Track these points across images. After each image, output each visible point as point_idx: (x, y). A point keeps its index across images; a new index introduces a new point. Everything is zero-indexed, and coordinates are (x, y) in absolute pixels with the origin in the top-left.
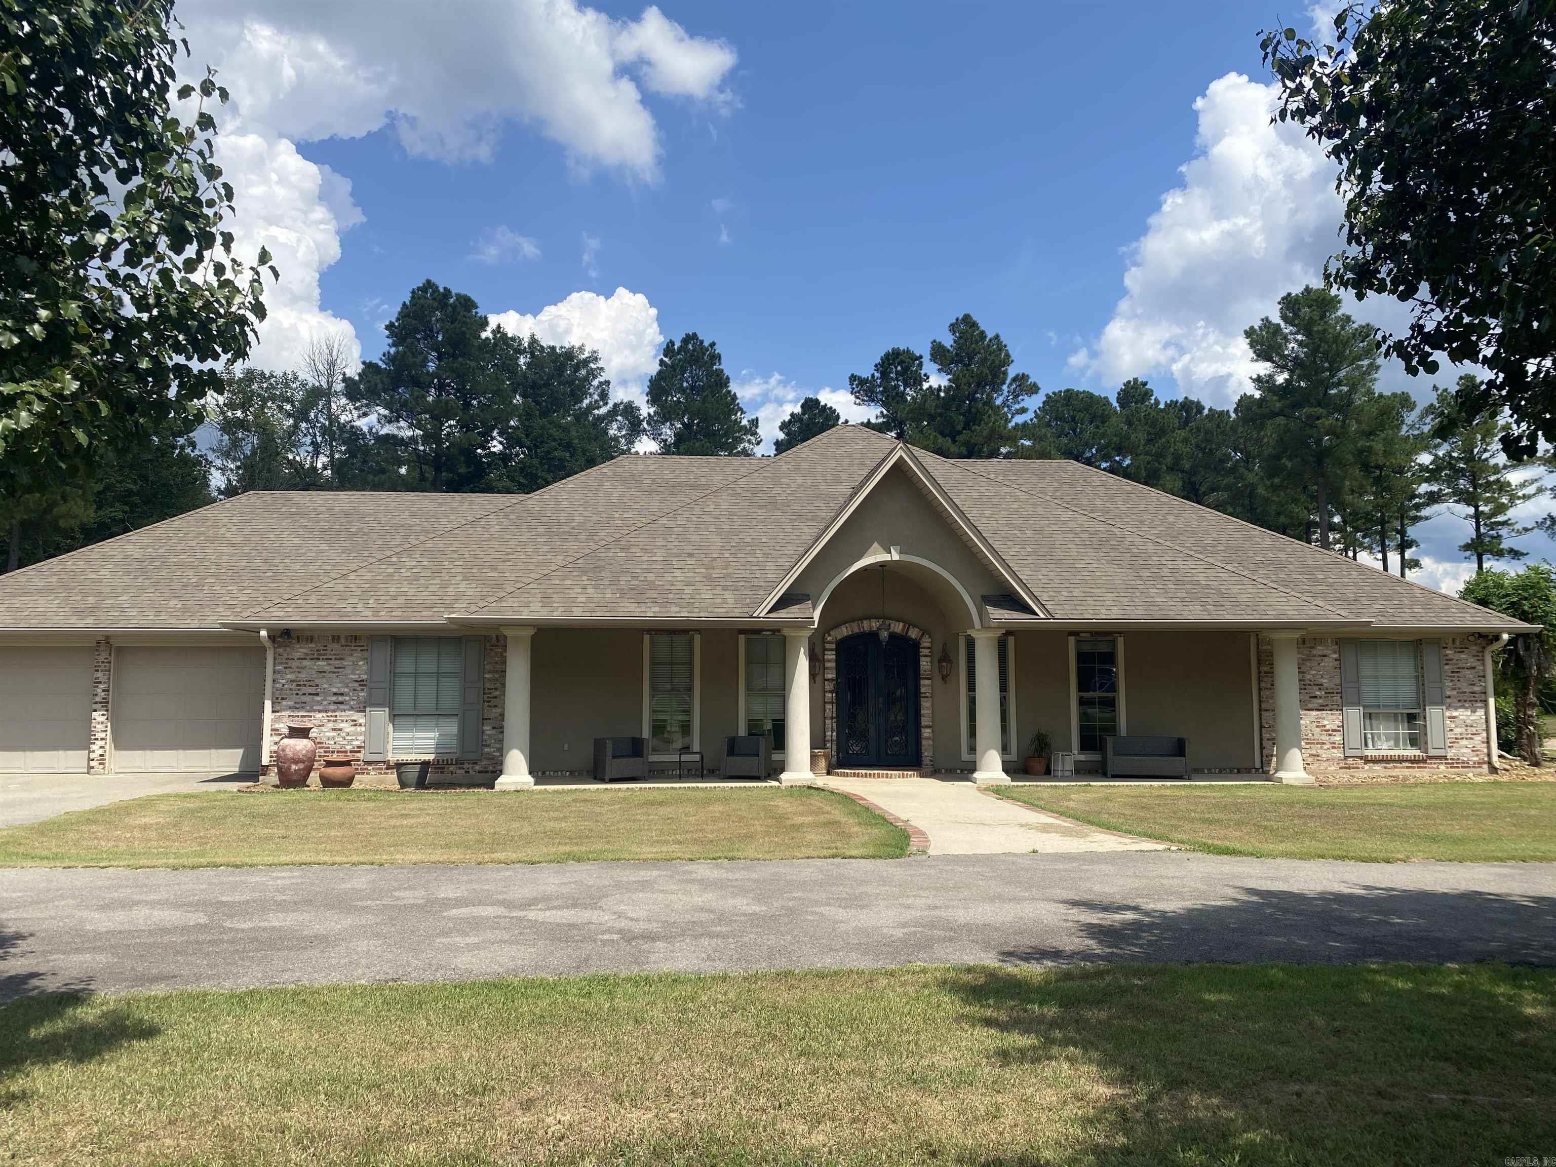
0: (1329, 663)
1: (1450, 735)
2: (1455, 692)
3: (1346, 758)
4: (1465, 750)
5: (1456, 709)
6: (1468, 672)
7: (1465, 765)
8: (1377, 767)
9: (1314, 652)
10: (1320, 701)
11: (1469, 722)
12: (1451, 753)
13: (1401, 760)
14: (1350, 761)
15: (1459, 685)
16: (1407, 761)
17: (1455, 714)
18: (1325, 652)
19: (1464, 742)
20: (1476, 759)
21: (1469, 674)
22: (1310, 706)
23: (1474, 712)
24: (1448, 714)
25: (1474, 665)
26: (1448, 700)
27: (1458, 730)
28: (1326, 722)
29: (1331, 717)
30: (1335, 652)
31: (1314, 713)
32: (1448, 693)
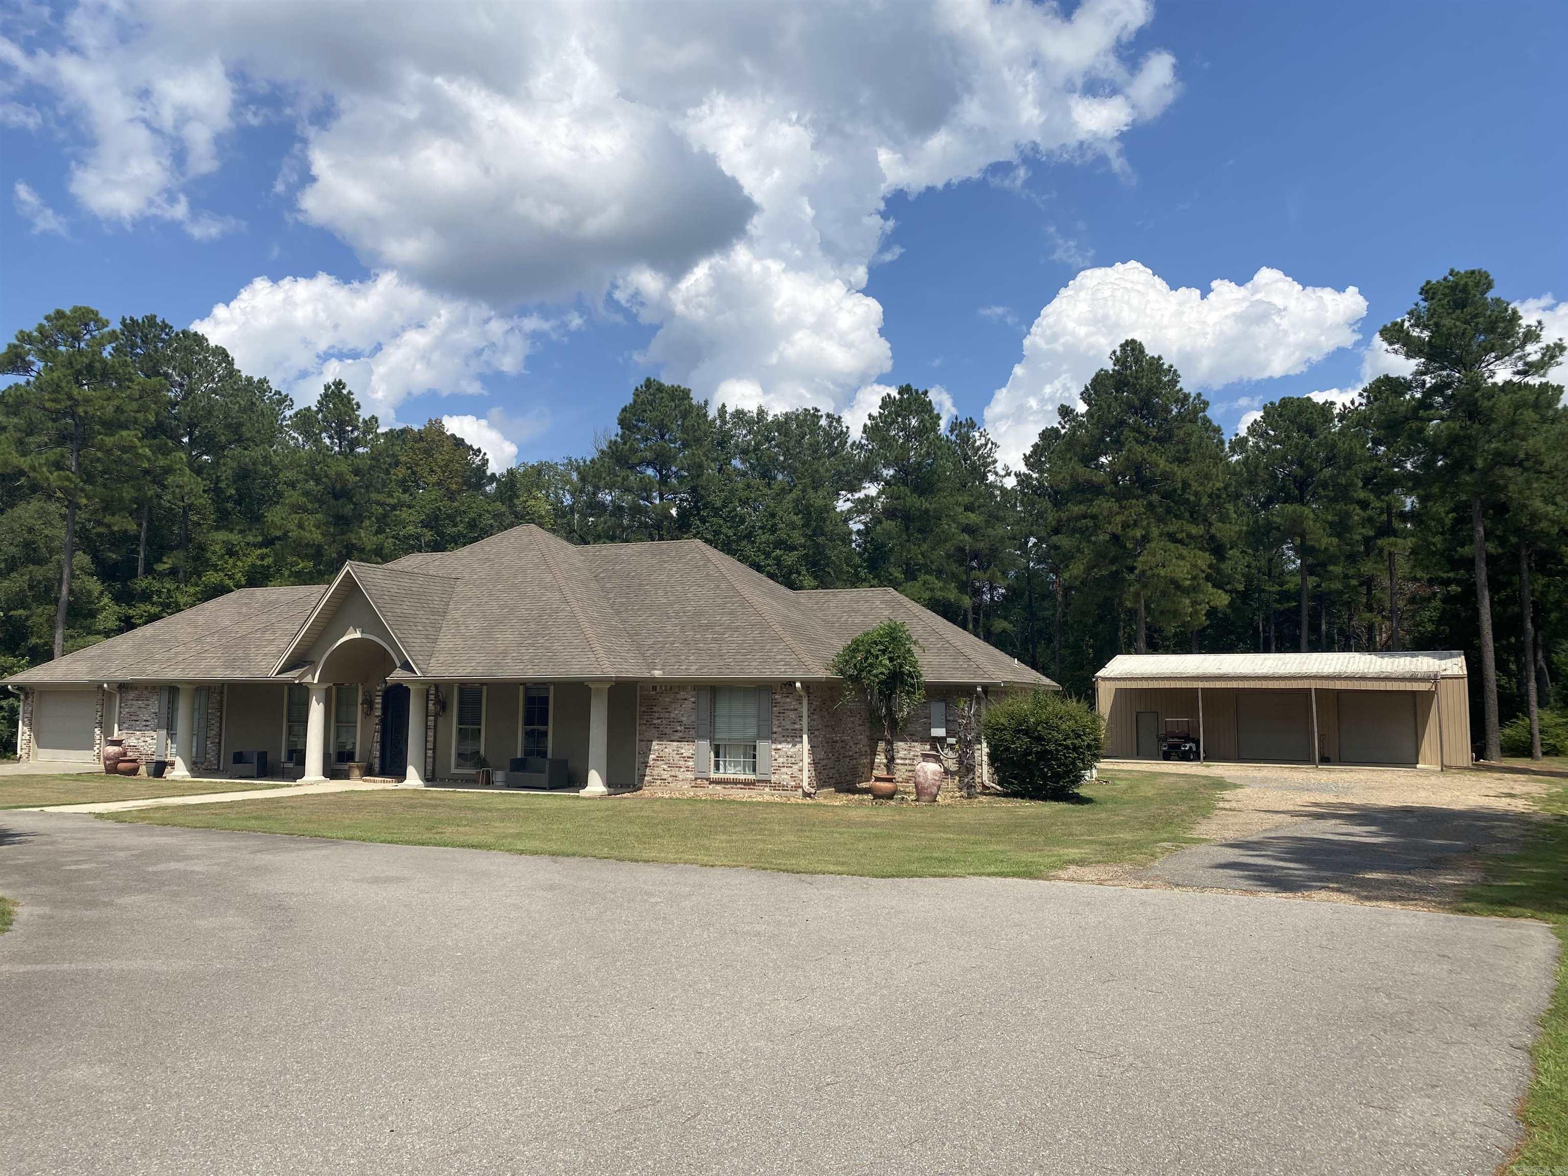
0: (688, 705)
1: (774, 763)
2: (780, 729)
3: (696, 779)
4: (785, 777)
5: (780, 743)
6: (791, 713)
7: (784, 788)
8: (718, 787)
9: (678, 696)
10: (680, 734)
11: (789, 753)
12: (774, 778)
13: (735, 782)
14: (699, 781)
15: (783, 723)
16: (739, 783)
17: (779, 746)
18: (685, 697)
19: (784, 770)
20: (793, 783)
21: (792, 715)
22: (673, 738)
23: (794, 745)
24: (774, 746)
25: (796, 707)
26: (775, 736)
27: (781, 760)
28: (683, 751)
29: (687, 747)
30: (693, 697)
31: (675, 743)
32: (775, 730)
